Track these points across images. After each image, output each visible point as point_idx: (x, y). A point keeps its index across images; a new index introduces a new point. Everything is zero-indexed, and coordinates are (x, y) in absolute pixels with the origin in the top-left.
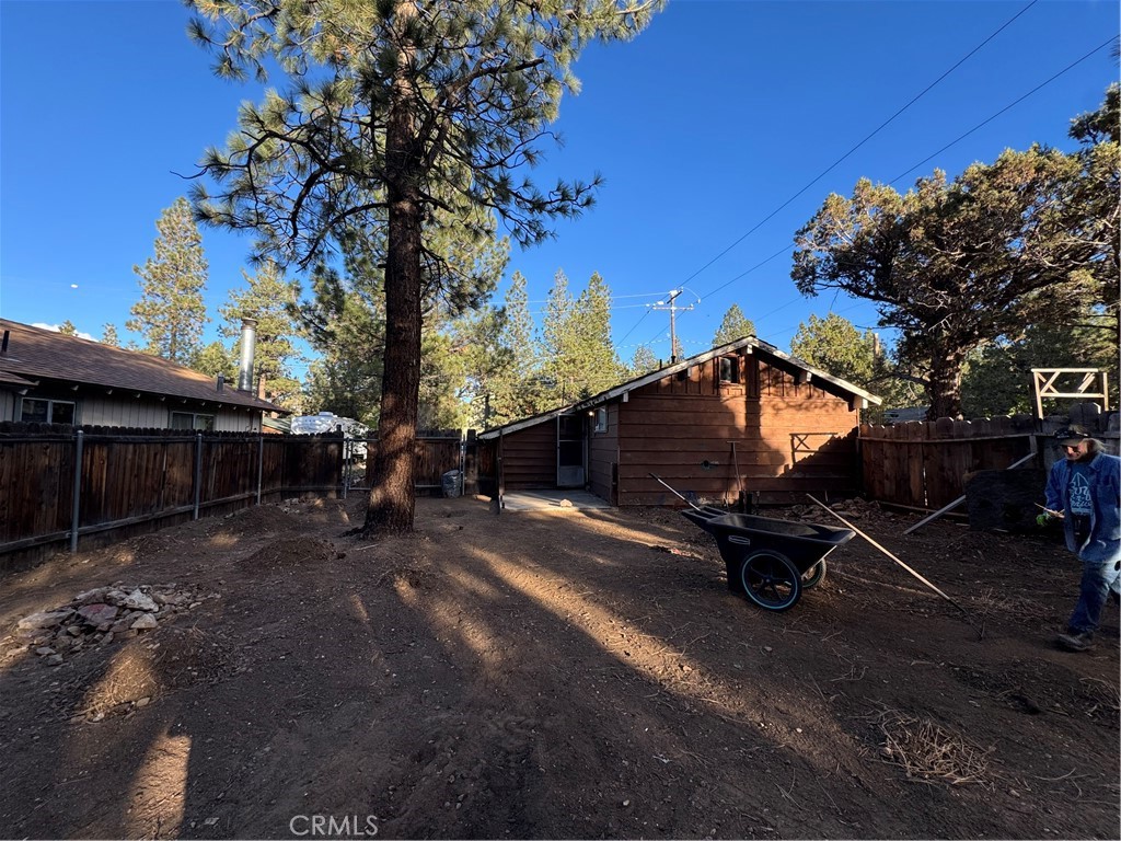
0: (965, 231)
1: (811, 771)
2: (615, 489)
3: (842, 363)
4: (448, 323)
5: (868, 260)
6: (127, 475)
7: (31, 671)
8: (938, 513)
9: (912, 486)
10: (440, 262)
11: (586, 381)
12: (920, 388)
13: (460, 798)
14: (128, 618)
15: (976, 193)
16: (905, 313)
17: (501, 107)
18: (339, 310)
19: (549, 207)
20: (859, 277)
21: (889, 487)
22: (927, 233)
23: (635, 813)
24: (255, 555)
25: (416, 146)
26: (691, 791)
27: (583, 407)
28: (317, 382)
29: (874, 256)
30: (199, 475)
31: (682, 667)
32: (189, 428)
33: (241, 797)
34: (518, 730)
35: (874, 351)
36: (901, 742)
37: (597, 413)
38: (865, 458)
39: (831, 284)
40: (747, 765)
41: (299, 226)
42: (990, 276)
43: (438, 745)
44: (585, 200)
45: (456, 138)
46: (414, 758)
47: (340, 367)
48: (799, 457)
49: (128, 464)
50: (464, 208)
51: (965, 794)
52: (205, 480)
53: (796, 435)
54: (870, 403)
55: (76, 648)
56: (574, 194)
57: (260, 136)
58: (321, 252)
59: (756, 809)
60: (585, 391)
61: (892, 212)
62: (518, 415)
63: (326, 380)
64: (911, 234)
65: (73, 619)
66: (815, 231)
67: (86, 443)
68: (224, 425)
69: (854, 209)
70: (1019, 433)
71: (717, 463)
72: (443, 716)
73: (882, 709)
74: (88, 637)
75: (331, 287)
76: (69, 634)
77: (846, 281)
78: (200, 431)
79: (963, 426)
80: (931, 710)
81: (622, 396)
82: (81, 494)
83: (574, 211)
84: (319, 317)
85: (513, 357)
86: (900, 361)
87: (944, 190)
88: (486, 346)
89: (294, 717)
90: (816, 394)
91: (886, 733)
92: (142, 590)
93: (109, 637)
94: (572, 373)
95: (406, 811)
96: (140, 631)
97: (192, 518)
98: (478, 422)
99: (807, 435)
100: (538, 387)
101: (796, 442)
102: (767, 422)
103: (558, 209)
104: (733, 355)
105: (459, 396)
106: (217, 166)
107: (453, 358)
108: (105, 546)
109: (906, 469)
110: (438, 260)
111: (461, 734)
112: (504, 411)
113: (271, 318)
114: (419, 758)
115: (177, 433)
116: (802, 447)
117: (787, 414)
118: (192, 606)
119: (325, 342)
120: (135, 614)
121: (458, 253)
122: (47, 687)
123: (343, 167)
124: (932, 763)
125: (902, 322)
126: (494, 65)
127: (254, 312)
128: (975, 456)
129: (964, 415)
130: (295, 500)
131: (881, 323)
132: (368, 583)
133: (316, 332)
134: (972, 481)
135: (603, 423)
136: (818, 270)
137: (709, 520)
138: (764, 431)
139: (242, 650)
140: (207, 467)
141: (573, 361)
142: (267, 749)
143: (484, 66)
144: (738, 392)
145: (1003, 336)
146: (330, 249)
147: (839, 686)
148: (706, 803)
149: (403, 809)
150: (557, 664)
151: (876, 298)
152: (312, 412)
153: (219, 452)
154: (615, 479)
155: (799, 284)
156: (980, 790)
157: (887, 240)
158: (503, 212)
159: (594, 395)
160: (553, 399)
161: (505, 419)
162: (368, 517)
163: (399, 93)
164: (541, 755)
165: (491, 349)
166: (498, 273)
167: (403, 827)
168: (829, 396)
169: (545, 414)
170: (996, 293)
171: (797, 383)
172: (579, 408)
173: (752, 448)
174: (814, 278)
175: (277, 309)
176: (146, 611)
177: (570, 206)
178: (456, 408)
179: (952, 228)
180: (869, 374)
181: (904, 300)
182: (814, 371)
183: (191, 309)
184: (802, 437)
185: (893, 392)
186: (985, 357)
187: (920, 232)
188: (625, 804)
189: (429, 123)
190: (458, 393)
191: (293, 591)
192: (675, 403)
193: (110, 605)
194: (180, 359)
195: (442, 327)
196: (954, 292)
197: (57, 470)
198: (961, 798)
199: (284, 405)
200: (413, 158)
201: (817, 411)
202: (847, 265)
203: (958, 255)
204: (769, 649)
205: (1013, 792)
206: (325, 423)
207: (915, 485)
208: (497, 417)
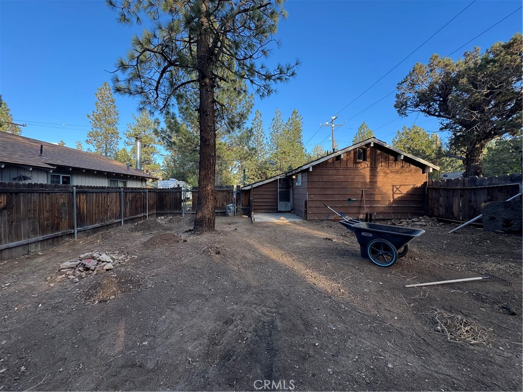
0: (490, 79)
1: (401, 335)
2: (306, 211)
3: (419, 150)
4: (226, 136)
5: (435, 96)
6: (94, 207)
7: (67, 284)
8: (467, 223)
9: (454, 210)
10: (223, 107)
11: (290, 162)
12: (461, 162)
13: (245, 339)
14: (101, 265)
15: (498, 58)
16: (454, 123)
17: (250, 29)
18: (177, 131)
19: (273, 77)
20: (430, 106)
21: (442, 211)
22: (469, 81)
23: (321, 348)
24: (149, 240)
25: (211, 51)
26: (346, 341)
27: (290, 174)
28: (168, 164)
29: (439, 95)
30: (123, 206)
31: (340, 290)
32: (116, 186)
33: (156, 335)
34: (268, 314)
35: (436, 144)
36: (445, 324)
37: (297, 176)
38: (430, 196)
39: (415, 110)
40: (371, 331)
41: (159, 93)
42: (503, 102)
43: (234, 318)
44: (291, 73)
45: (229, 46)
46: (224, 323)
47: (178, 158)
48: (396, 196)
49: (94, 201)
50: (233, 80)
51: (476, 348)
52: (125, 209)
53: (395, 186)
54: (433, 169)
55: (83, 276)
56: (286, 70)
57: (141, 51)
58: (169, 105)
59: (376, 349)
60: (290, 167)
61: (449, 71)
62: (258, 179)
63: (172, 164)
64: (460, 82)
65: (80, 265)
66: (408, 83)
67: (77, 193)
68: (131, 185)
69: (429, 70)
70: (514, 183)
71: (355, 199)
72: (235, 307)
73: (436, 311)
74: (87, 272)
75: (173, 121)
76: (80, 270)
77: (423, 108)
78: (122, 187)
79: (483, 180)
80: (461, 312)
81: (309, 168)
82: (77, 214)
83: (286, 79)
84: (168, 135)
85: (256, 151)
86: (450, 148)
87: (480, 57)
88: (244, 146)
89: (173, 305)
90: (406, 166)
91: (438, 321)
92: (106, 253)
93: (95, 272)
94: (284, 158)
95: (223, 343)
96: (107, 270)
97: (121, 225)
98: (240, 182)
99: (400, 186)
100: (267, 166)
101: (395, 189)
102: (380, 179)
103: (278, 78)
104: (364, 147)
105: (231, 170)
106: (123, 67)
107: (228, 153)
108: (88, 236)
109: (451, 202)
110: (222, 106)
111: (243, 314)
112: (252, 177)
113: (146, 136)
114: (226, 323)
115: (112, 188)
116: (398, 192)
117: (390, 176)
118: (126, 260)
119: (172, 147)
120: (104, 263)
121: (230, 102)
122: (75, 291)
123: (178, 63)
124: (461, 334)
125: (452, 128)
126: (246, 8)
127: (139, 134)
128: (488, 195)
129: (483, 175)
130: (162, 217)
131: (441, 129)
132: (198, 253)
133: (167, 142)
134: (486, 207)
135: (299, 181)
136: (409, 103)
137: (352, 225)
138: (379, 184)
139: (149, 278)
140: (126, 203)
141: (284, 152)
142: (164, 317)
143: (242, 9)
144: (366, 166)
145: (507, 134)
146: (173, 103)
147: (415, 300)
148: (353, 346)
149: (221, 342)
150: (283, 287)
151: (439, 116)
152: (166, 179)
153: (130, 196)
154: (306, 207)
155: (399, 111)
156: (484, 346)
157: (446, 86)
158: (252, 81)
159: (295, 168)
160: (275, 171)
161: (253, 180)
162: (195, 224)
163: (203, 25)
164: (278, 323)
165: (246, 148)
166: (248, 111)
167: (222, 349)
168: (412, 166)
169: (271, 178)
170: (505, 111)
171: (396, 160)
172: (288, 175)
173: (372, 193)
174: (406, 107)
175: (149, 132)
176: (108, 262)
177: (284, 77)
178: (231, 176)
179: (483, 77)
180: (433, 155)
181: (454, 117)
182: (405, 154)
183: (112, 134)
184: (398, 187)
185: (446, 165)
186: (497, 145)
187: (465, 80)
188: (317, 344)
189: (217, 40)
190: (231, 169)
191: (167, 255)
192: (335, 171)
193: (94, 259)
194: (110, 156)
195: (223, 138)
196: (482, 111)
197: (67, 204)
198: (474, 349)
199: (154, 176)
200: (210, 56)
201: (406, 174)
202: (424, 99)
203: (485, 91)
204: (381, 283)
205: (501, 348)
206: (172, 184)
207: (455, 209)
208: (249, 180)
